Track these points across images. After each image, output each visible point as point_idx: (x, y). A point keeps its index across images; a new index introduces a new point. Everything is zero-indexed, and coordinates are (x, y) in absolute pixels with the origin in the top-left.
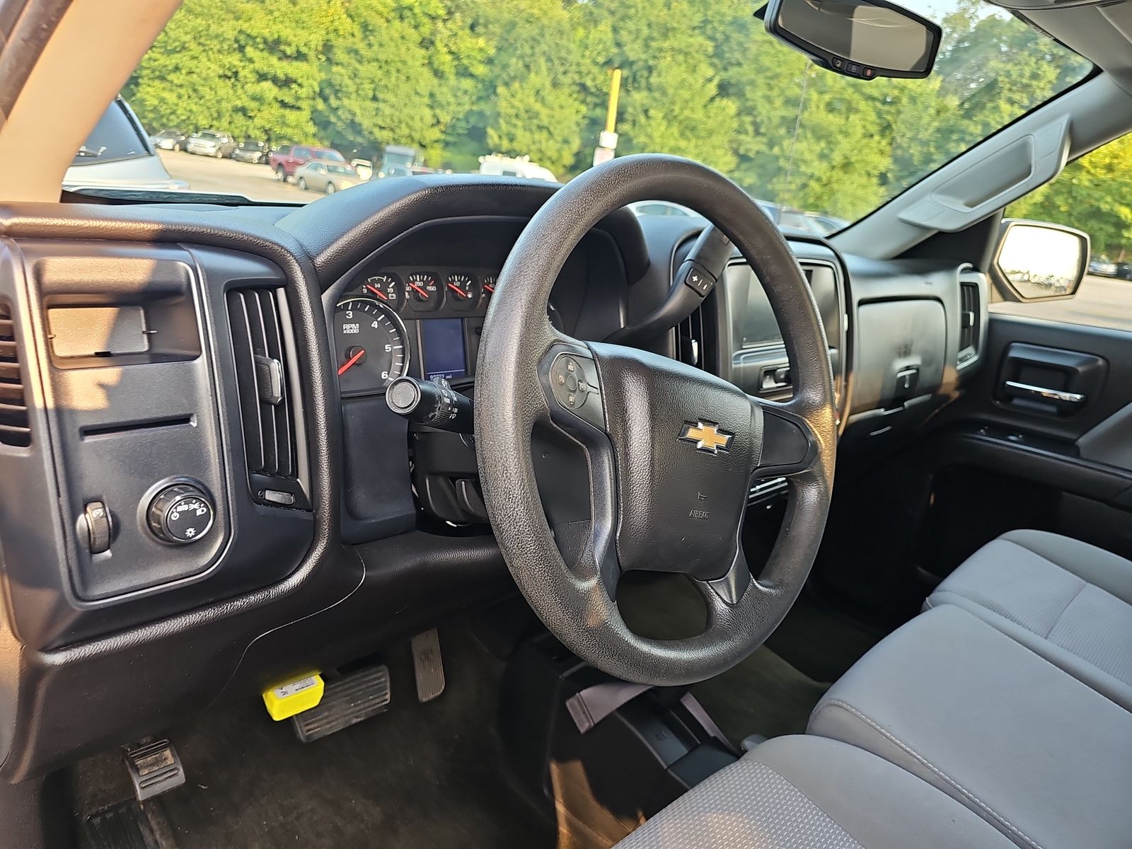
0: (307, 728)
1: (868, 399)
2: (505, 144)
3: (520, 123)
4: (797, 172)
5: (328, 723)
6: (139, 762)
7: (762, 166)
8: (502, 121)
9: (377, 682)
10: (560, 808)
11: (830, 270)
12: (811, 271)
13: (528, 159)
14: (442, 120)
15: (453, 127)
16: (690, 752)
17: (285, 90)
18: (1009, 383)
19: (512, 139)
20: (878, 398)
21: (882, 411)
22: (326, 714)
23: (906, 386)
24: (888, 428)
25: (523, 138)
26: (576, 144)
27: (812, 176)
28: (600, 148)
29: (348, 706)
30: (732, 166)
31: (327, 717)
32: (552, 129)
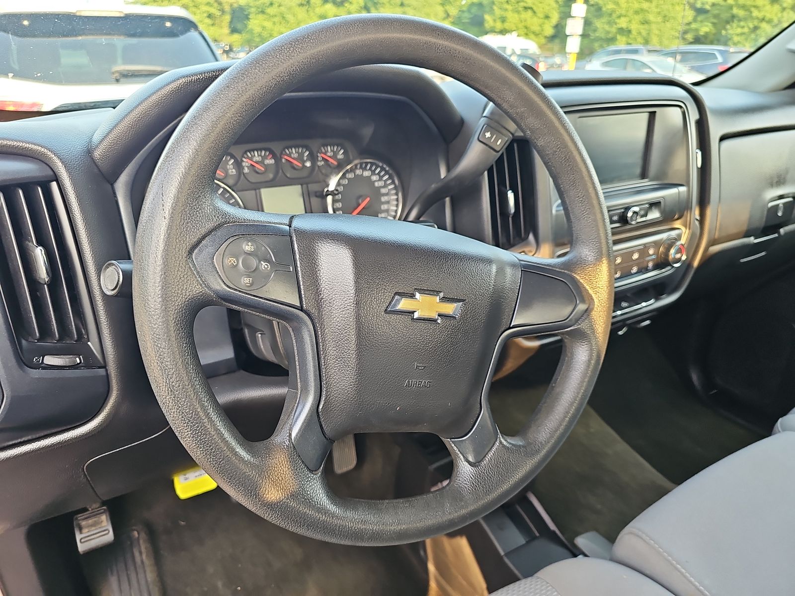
1: (733, 230)
2: (499, 26)
3: (509, 7)
4: (750, 17)
6: (83, 523)
7: (716, 16)
8: (495, 8)
10: (431, 567)
11: (678, 109)
12: (655, 112)
13: (517, 35)
14: (451, 14)
15: (459, 18)
16: (527, 542)
17: (341, 8)
19: (503, 20)
20: (744, 228)
21: (752, 240)
23: (780, 214)
24: (763, 254)
25: (512, 18)
26: (555, 18)
27: (763, 20)
28: (572, 18)
30: (690, 19)
32: (535, 8)
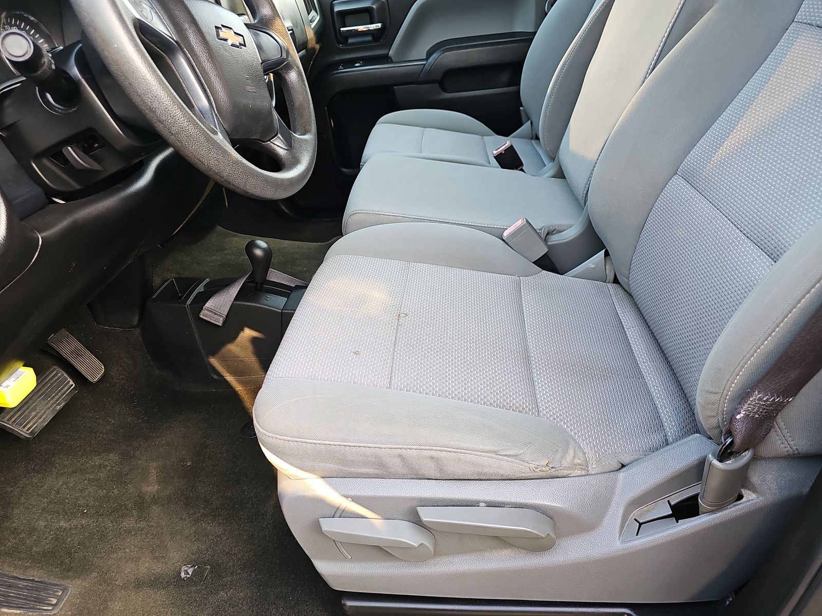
0: (26, 428)
5: (40, 418)
9: (56, 377)
16: (288, 298)
18: (342, 29)
22: (34, 413)
29: (46, 402)
31: (36, 415)
